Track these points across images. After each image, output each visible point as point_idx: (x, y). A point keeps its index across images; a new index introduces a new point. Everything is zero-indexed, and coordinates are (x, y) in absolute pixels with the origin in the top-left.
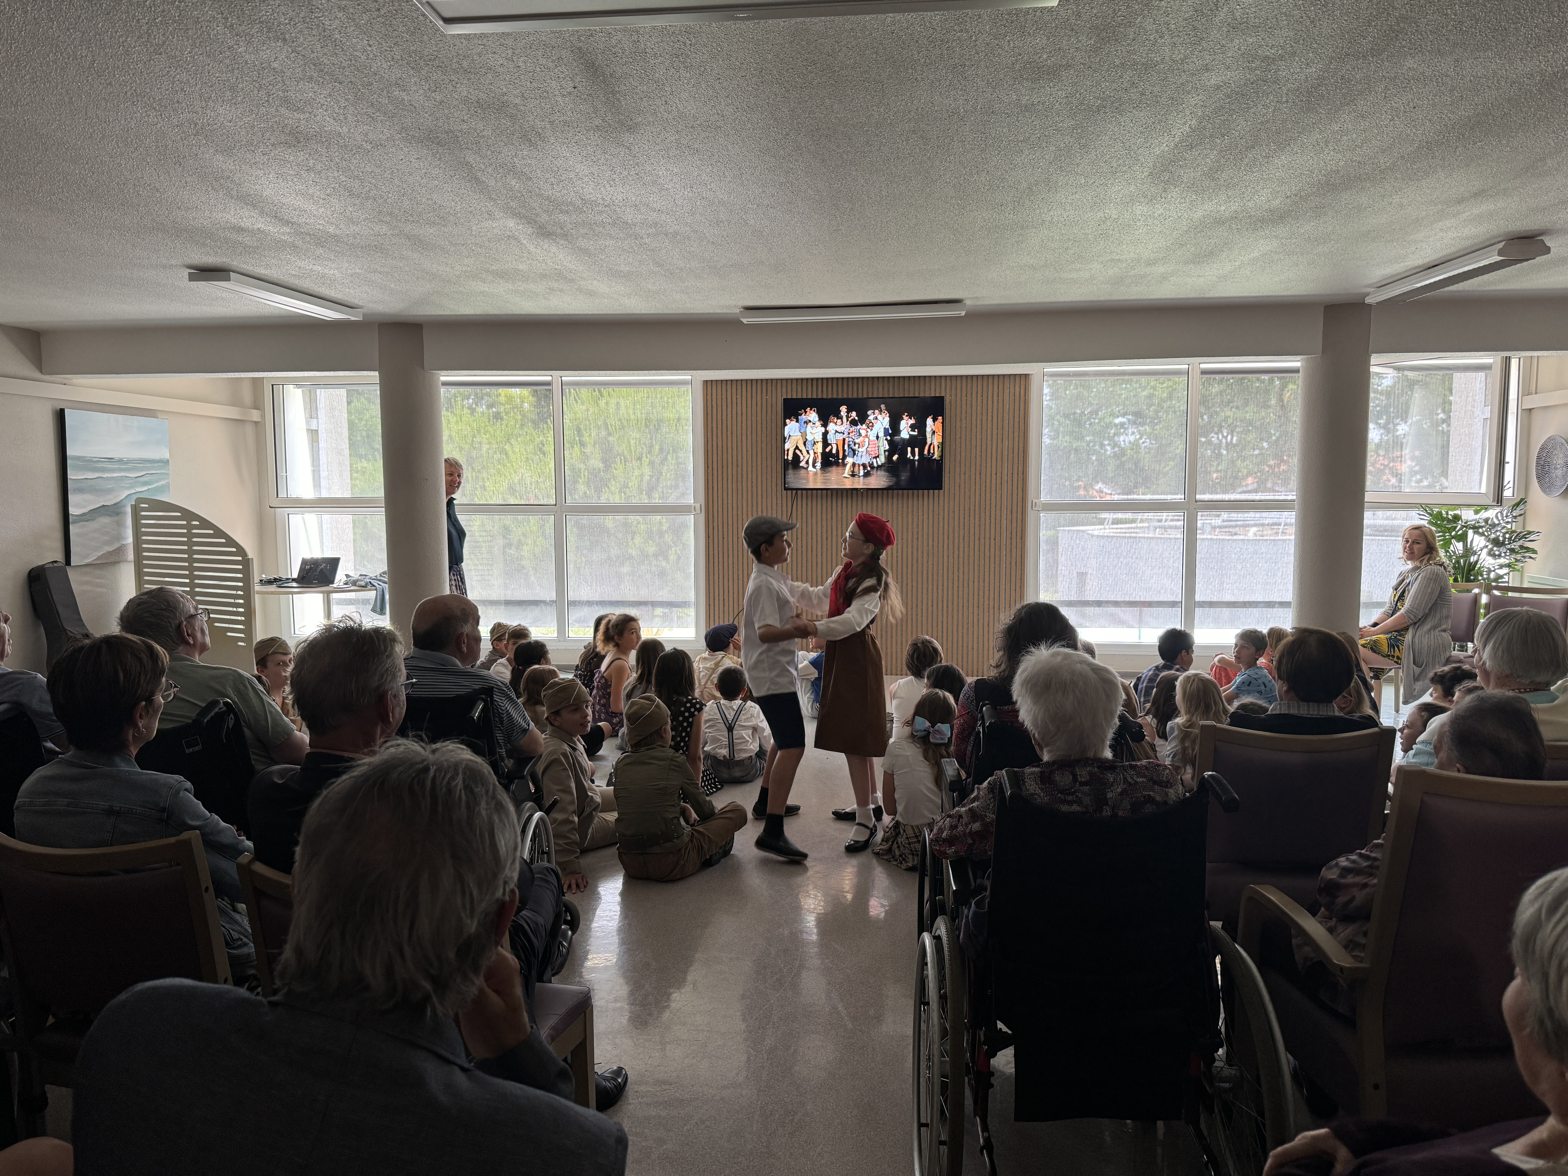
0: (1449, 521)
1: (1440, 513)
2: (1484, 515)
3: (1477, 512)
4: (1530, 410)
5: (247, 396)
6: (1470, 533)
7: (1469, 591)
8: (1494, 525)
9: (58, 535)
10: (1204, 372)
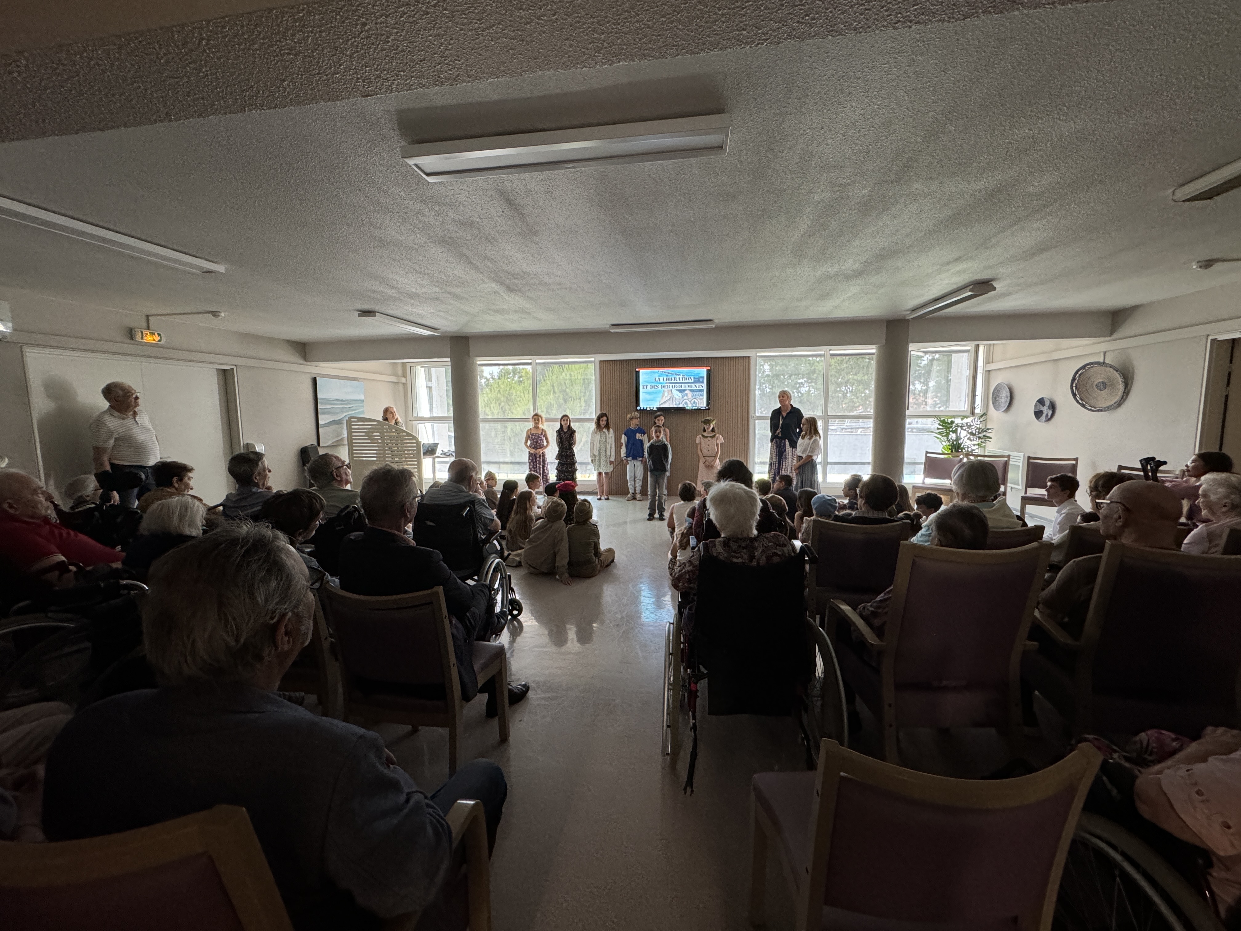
0: (949, 424)
1: (944, 420)
2: (965, 421)
3: (962, 419)
4: (989, 371)
5: (400, 372)
6: (959, 429)
7: (958, 456)
8: (970, 426)
9: (315, 433)
10: (832, 355)
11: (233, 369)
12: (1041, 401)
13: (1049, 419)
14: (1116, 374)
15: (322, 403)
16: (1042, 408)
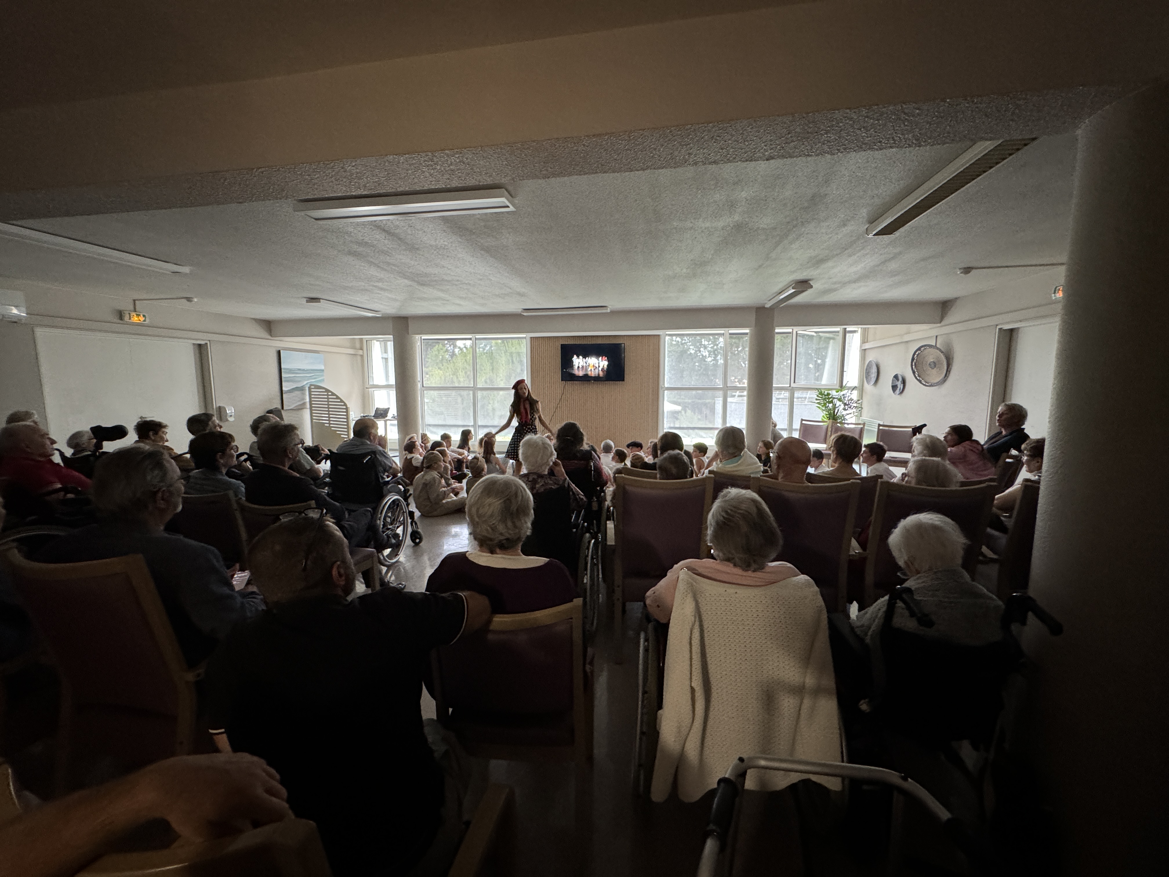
0: (826, 395)
1: (822, 392)
4: (865, 350)
5: (358, 345)
8: (844, 397)
9: (279, 398)
10: (730, 334)
11: (206, 344)
12: (896, 377)
13: (901, 393)
14: (942, 356)
15: (286, 373)
16: (896, 383)
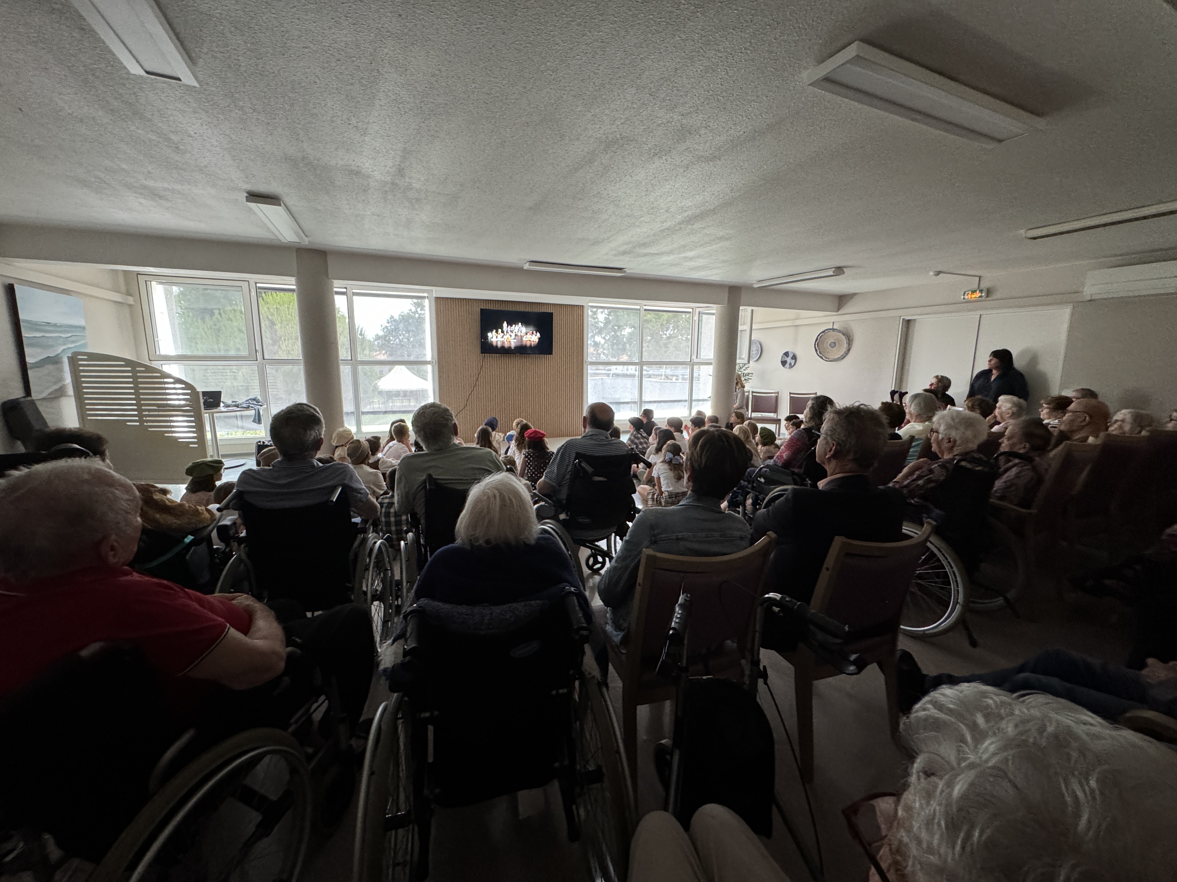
5: (124, 284)
9: (19, 378)
12: (786, 354)
13: (791, 366)
14: (843, 337)
16: (786, 359)
